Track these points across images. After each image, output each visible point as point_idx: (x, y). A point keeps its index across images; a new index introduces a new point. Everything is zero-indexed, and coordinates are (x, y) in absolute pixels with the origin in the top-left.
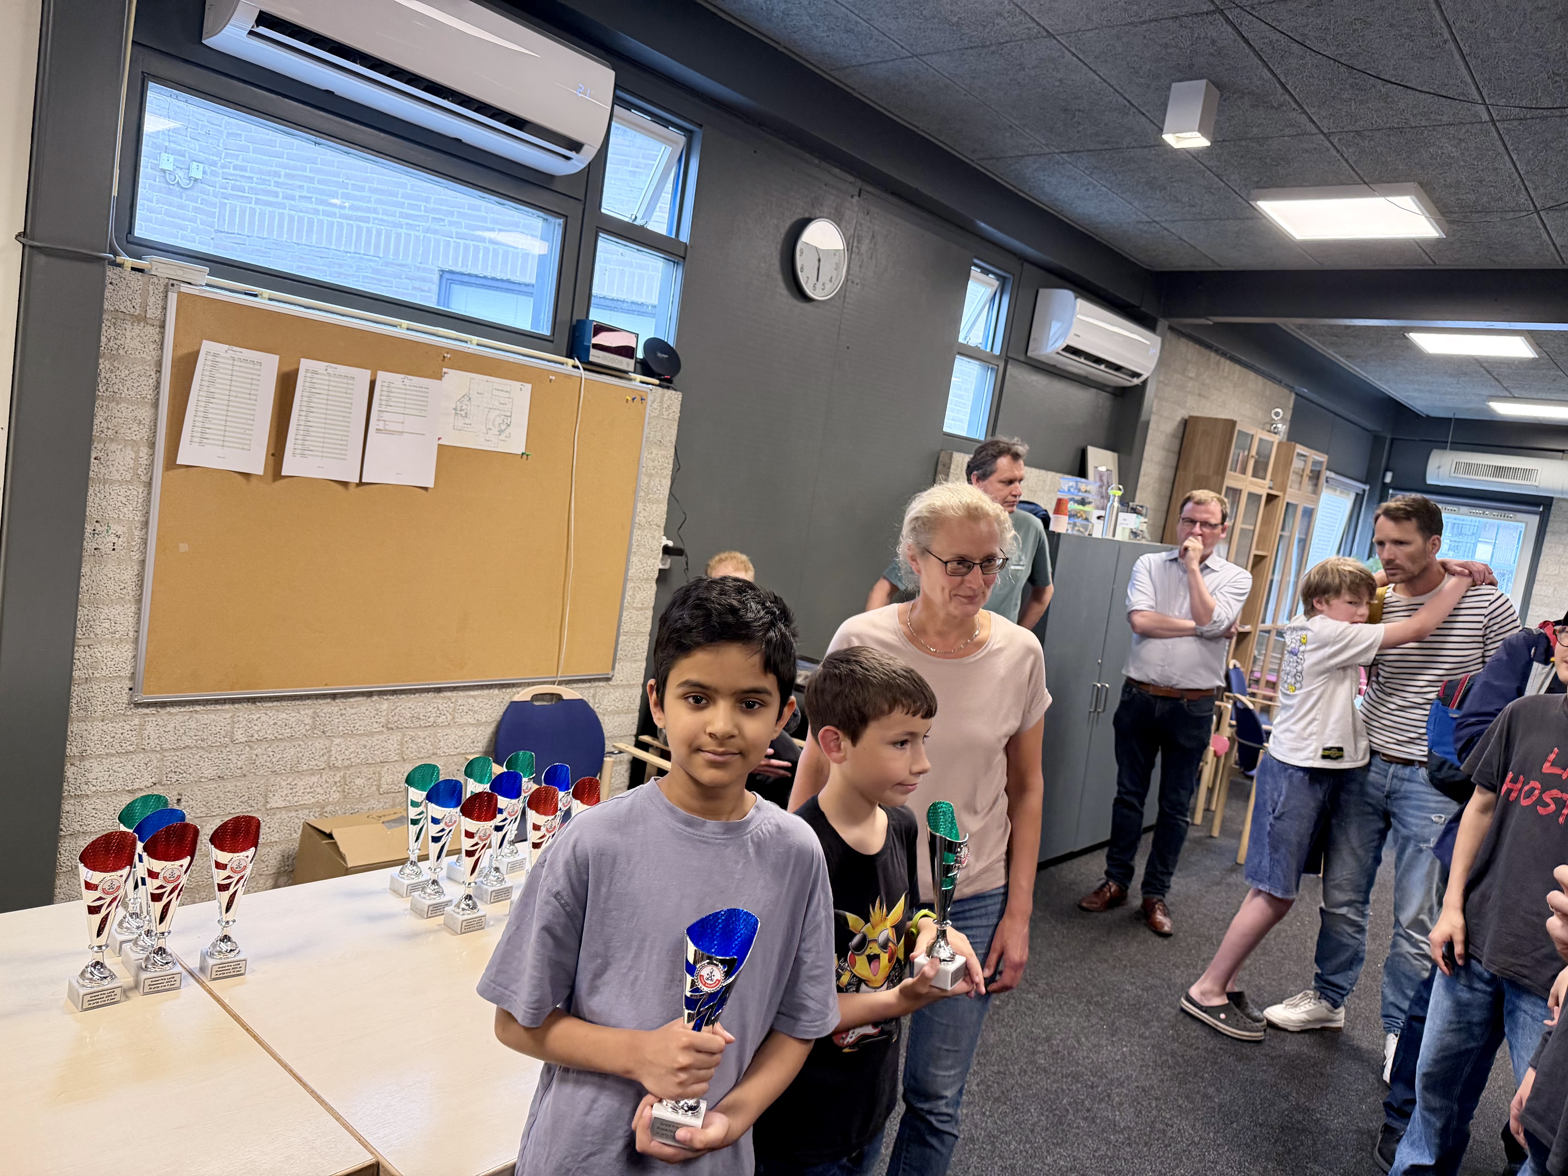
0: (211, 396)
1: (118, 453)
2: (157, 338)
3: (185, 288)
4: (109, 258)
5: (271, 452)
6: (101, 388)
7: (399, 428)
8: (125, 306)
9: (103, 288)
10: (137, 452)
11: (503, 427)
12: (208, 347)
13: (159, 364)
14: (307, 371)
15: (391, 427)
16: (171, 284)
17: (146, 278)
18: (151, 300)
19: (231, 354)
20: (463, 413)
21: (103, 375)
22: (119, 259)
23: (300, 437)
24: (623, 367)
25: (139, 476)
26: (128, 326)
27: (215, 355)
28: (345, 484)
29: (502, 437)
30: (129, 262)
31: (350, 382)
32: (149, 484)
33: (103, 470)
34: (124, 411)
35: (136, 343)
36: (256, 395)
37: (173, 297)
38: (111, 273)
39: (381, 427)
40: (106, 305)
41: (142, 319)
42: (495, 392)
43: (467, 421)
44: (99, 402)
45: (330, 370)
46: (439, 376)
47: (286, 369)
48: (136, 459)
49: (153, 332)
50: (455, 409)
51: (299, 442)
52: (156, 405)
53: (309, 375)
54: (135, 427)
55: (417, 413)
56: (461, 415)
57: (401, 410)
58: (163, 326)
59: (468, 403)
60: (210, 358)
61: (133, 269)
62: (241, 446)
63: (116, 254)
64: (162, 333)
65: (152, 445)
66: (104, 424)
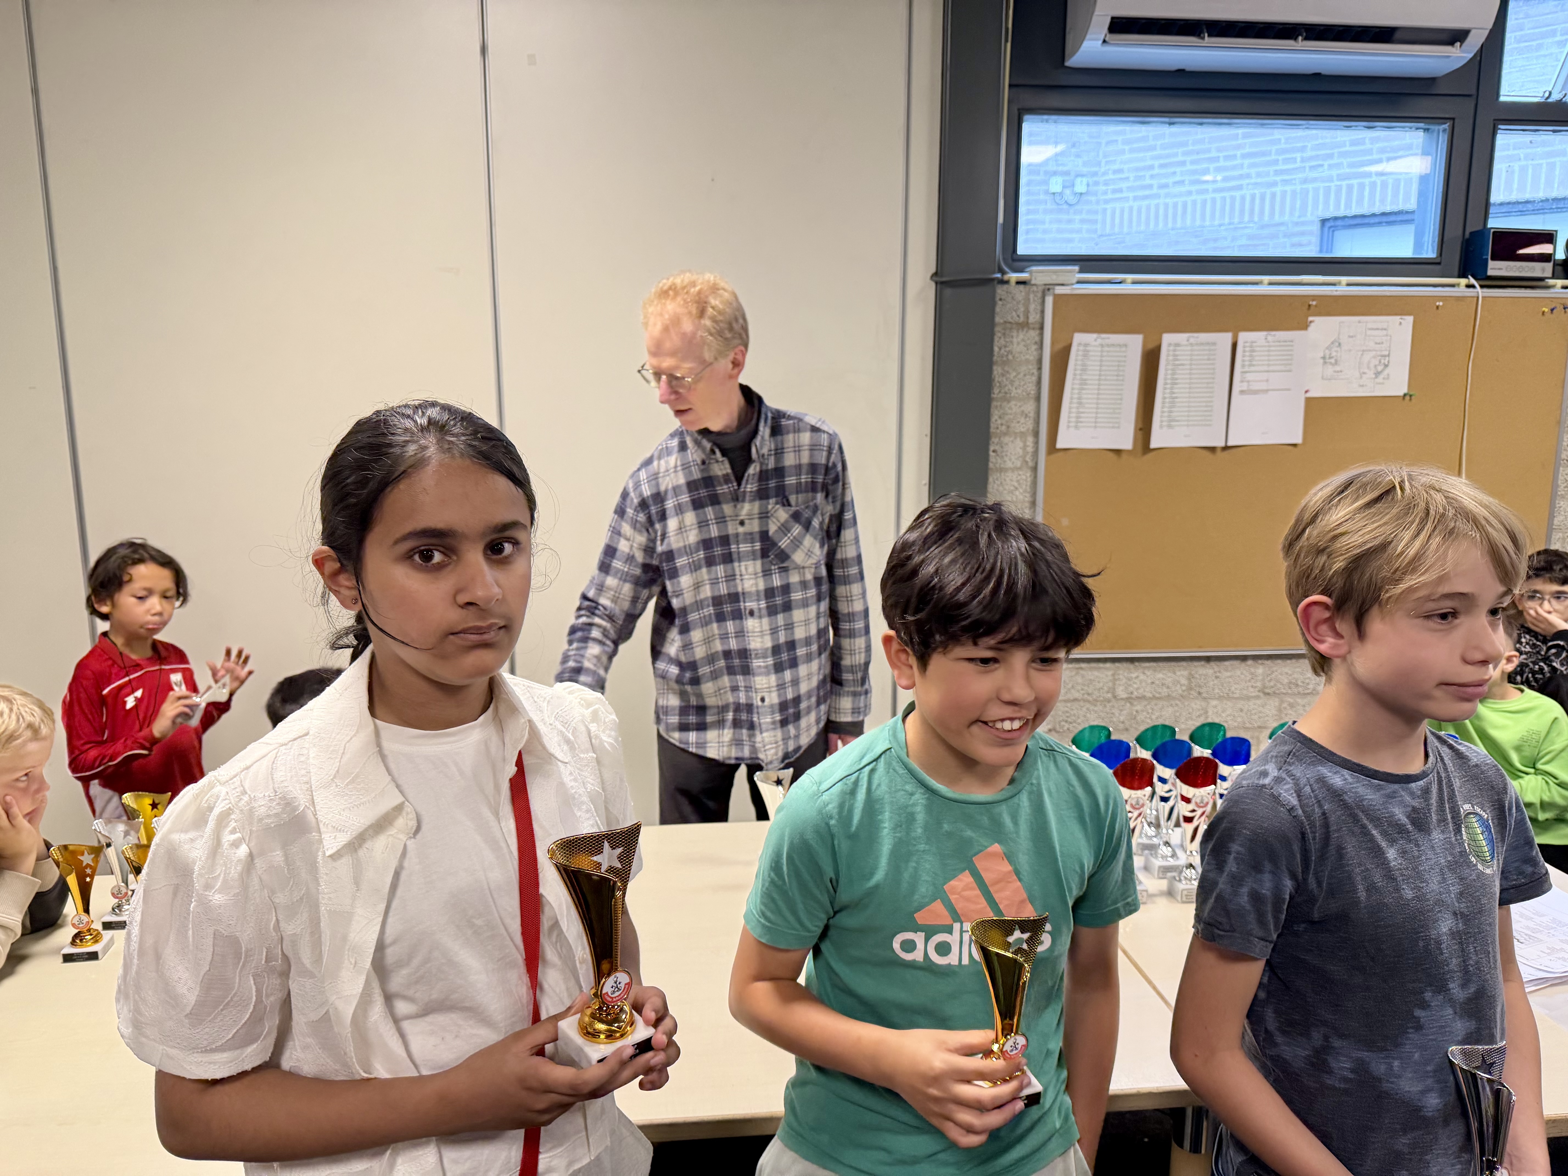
0: (1083, 382)
1: (1010, 444)
2: (1037, 339)
3: (1059, 290)
4: (997, 278)
5: (1140, 426)
6: (996, 391)
7: (1263, 386)
8: (1012, 317)
9: (994, 304)
10: (1025, 442)
11: (1380, 368)
12: (1079, 338)
13: (1040, 361)
14: (1170, 345)
15: (1255, 386)
16: (1047, 289)
17: (1028, 287)
18: (1032, 307)
19: (1099, 341)
20: (1333, 361)
21: (997, 379)
22: (1006, 277)
23: (1166, 409)
24: (1538, 274)
25: (1027, 462)
26: (1015, 334)
27: (1086, 345)
28: (1212, 449)
29: (1380, 379)
30: (1013, 276)
31: (1212, 348)
32: (1035, 469)
33: (999, 461)
34: (1013, 407)
35: (1021, 348)
36: (1123, 376)
37: (1049, 300)
38: (1000, 290)
39: (1245, 388)
40: (998, 319)
41: (1024, 325)
42: (1369, 332)
43: (1338, 368)
44: (994, 404)
45: (1192, 340)
46: (1305, 326)
47: (1151, 346)
48: (1025, 447)
49: (1033, 334)
50: (1324, 358)
51: (1166, 414)
52: (1038, 399)
53: (1172, 348)
54: (1022, 420)
55: (1282, 368)
56: (1331, 363)
57: (1266, 368)
58: (1042, 328)
59: (1338, 349)
60: (1081, 348)
61: (1018, 283)
62: (1111, 425)
63: (1003, 273)
64: (1041, 334)
65: (1036, 434)
66: (999, 422)
